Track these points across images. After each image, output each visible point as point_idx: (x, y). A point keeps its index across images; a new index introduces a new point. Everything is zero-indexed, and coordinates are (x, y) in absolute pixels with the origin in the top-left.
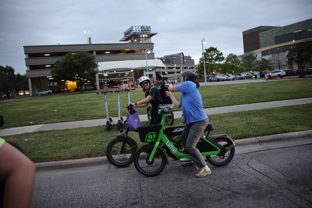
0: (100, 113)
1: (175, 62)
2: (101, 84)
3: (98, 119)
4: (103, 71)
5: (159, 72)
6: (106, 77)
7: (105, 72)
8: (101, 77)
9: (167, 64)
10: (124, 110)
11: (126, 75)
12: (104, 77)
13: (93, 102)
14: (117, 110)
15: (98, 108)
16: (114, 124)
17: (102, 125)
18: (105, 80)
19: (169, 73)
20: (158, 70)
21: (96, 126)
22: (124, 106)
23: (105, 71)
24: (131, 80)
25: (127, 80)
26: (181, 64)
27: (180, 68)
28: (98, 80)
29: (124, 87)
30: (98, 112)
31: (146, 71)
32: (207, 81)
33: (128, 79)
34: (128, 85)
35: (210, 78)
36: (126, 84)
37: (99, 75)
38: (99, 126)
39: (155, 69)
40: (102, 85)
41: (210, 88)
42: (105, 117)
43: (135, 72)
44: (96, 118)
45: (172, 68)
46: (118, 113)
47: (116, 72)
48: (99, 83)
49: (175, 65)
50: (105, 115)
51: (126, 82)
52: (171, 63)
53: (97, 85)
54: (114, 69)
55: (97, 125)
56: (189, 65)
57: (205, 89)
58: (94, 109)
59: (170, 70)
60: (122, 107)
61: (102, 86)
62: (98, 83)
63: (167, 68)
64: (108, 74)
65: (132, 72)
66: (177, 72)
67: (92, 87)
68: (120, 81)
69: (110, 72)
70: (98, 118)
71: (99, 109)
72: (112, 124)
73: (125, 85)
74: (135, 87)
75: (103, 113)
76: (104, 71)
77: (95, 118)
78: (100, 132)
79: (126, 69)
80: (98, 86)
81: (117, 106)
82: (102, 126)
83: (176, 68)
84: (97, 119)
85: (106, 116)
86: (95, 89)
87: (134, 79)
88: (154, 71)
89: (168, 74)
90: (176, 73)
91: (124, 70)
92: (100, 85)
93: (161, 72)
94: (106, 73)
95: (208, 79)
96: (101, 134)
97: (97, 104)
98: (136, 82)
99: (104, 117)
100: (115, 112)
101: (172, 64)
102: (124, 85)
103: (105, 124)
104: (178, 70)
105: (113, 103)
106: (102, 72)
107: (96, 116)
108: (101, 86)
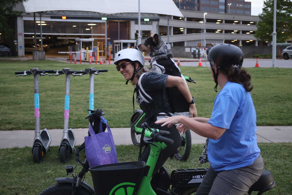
0: (21, 116)
1: (206, 6)
2: (29, 44)
3: (14, 132)
4: (34, 13)
5: (166, 27)
6: (41, 28)
7: (40, 16)
8: (30, 26)
9: (187, 9)
10: (78, 112)
11: (89, 27)
12: (38, 28)
13: (7, 85)
14: (61, 111)
15: (16, 104)
16: (51, 145)
17: (21, 146)
18: (39, 36)
19: (190, 31)
20: (163, 22)
21: (7, 149)
22: (78, 103)
23: (41, 14)
24: (101, 41)
25: (91, 40)
26: (218, 11)
27: (215, 21)
28: (21, 34)
29: (82, 55)
30: (16, 114)
31: (137, 23)
32: (278, 57)
33: (94, 37)
34: (91, 51)
35: (285, 50)
36: (87, 48)
37: (24, 21)
38: (15, 149)
39: (158, 20)
40: (32, 47)
41: (284, 74)
42: (31, 127)
43: (110, 22)
44: (10, 126)
45: (198, 20)
46: (63, 120)
47: (67, 18)
48: (25, 40)
49: (205, 14)
50: (31, 122)
51: (87, 45)
52: (196, 8)
53: (19, 45)
54: (63, 11)
55: (11, 146)
56: (239, 14)
57: (271, 77)
58: (8, 104)
59: (193, 25)
60: (75, 105)
61: (31, 49)
62: (21, 41)
63: (186, 19)
64: (47, 22)
65: (104, 23)
66: (209, 31)
67: (6, 49)
68: (74, 40)
69: (52, 18)
70: (16, 129)
71: (19, 106)
72: (47, 147)
73: (85, 51)
74: (108, 57)
75: (27, 118)
76: (38, 15)
77: (8, 126)
78: (15, 165)
79: (90, 15)
80: (21, 47)
81: (63, 102)
82: (21, 149)
83: (205, 21)
84: (12, 129)
85: (34, 124)
86: (14, 53)
87: (106, 39)
88: (155, 24)
89: (187, 33)
90: (205, 31)
91: (85, 15)
92: (26, 45)
93: (170, 27)
94: (43, 19)
95: (281, 51)
96: (18, 169)
97: (15, 92)
98: (110, 47)
99: (29, 126)
100: (56, 117)
101: (199, 9)
102: (83, 50)
103: (31, 145)
104: (211, 26)
105: (54, 93)
106: (33, 15)
107: (10, 123)
108: (27, 48)
